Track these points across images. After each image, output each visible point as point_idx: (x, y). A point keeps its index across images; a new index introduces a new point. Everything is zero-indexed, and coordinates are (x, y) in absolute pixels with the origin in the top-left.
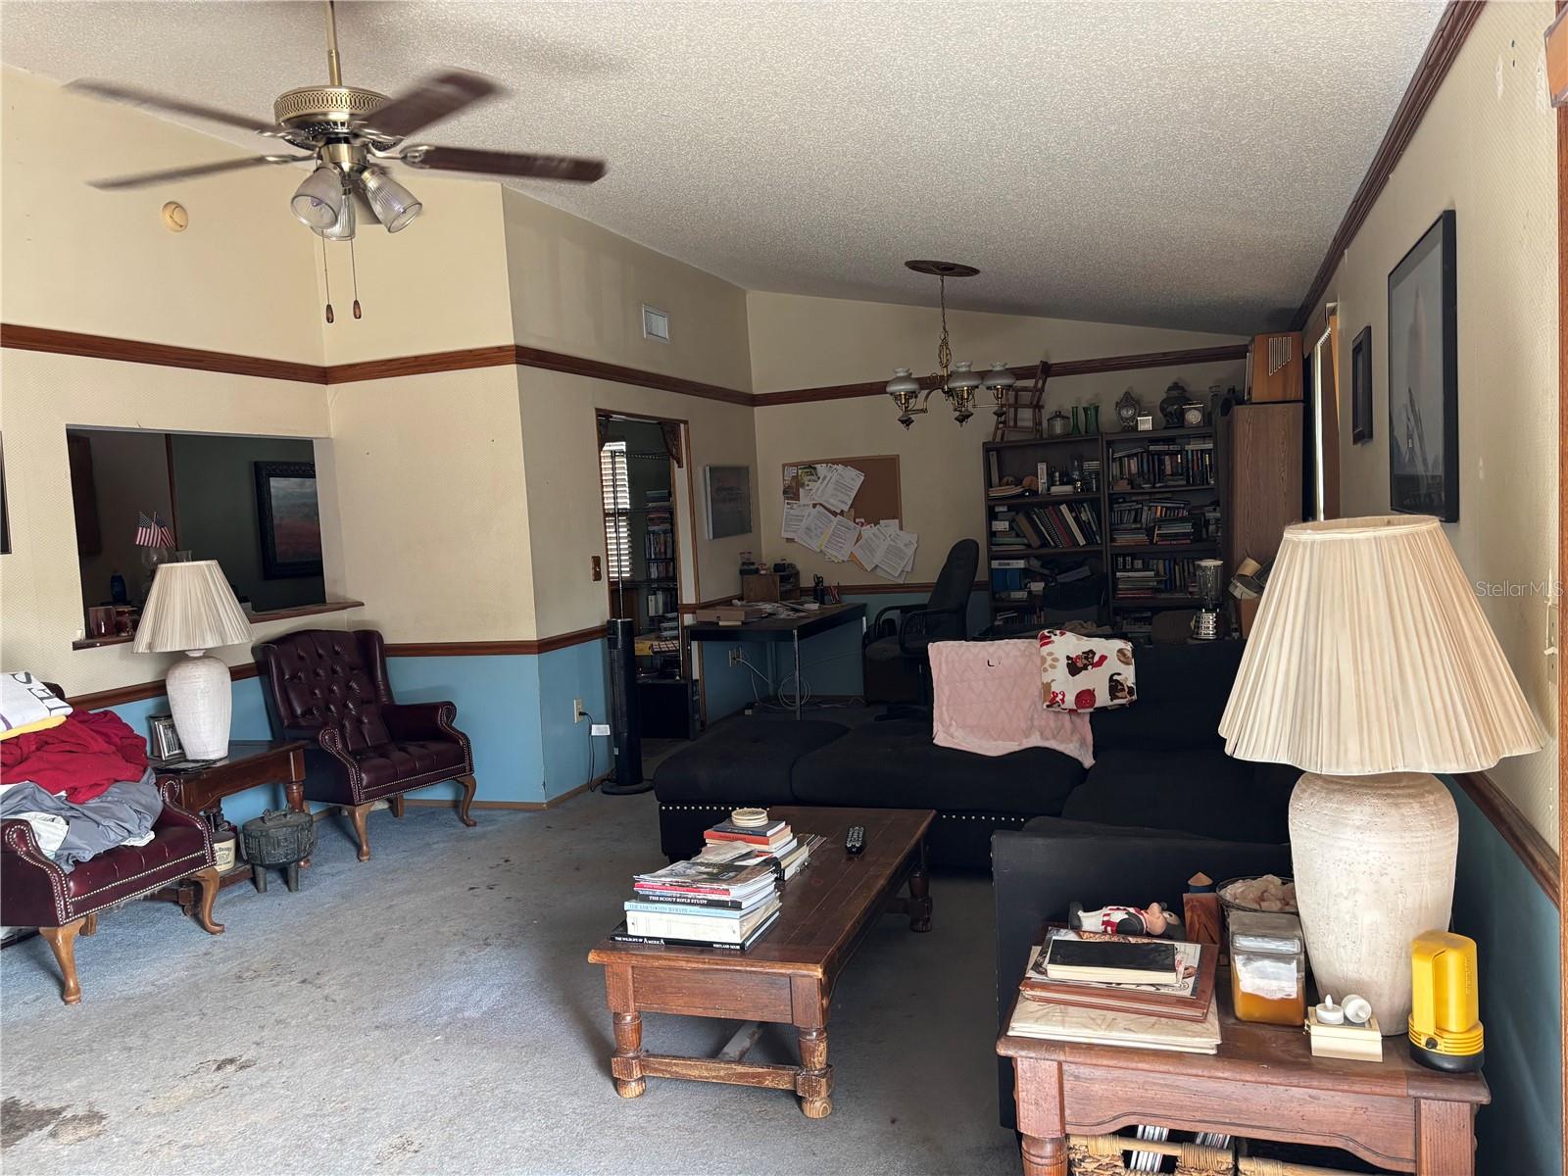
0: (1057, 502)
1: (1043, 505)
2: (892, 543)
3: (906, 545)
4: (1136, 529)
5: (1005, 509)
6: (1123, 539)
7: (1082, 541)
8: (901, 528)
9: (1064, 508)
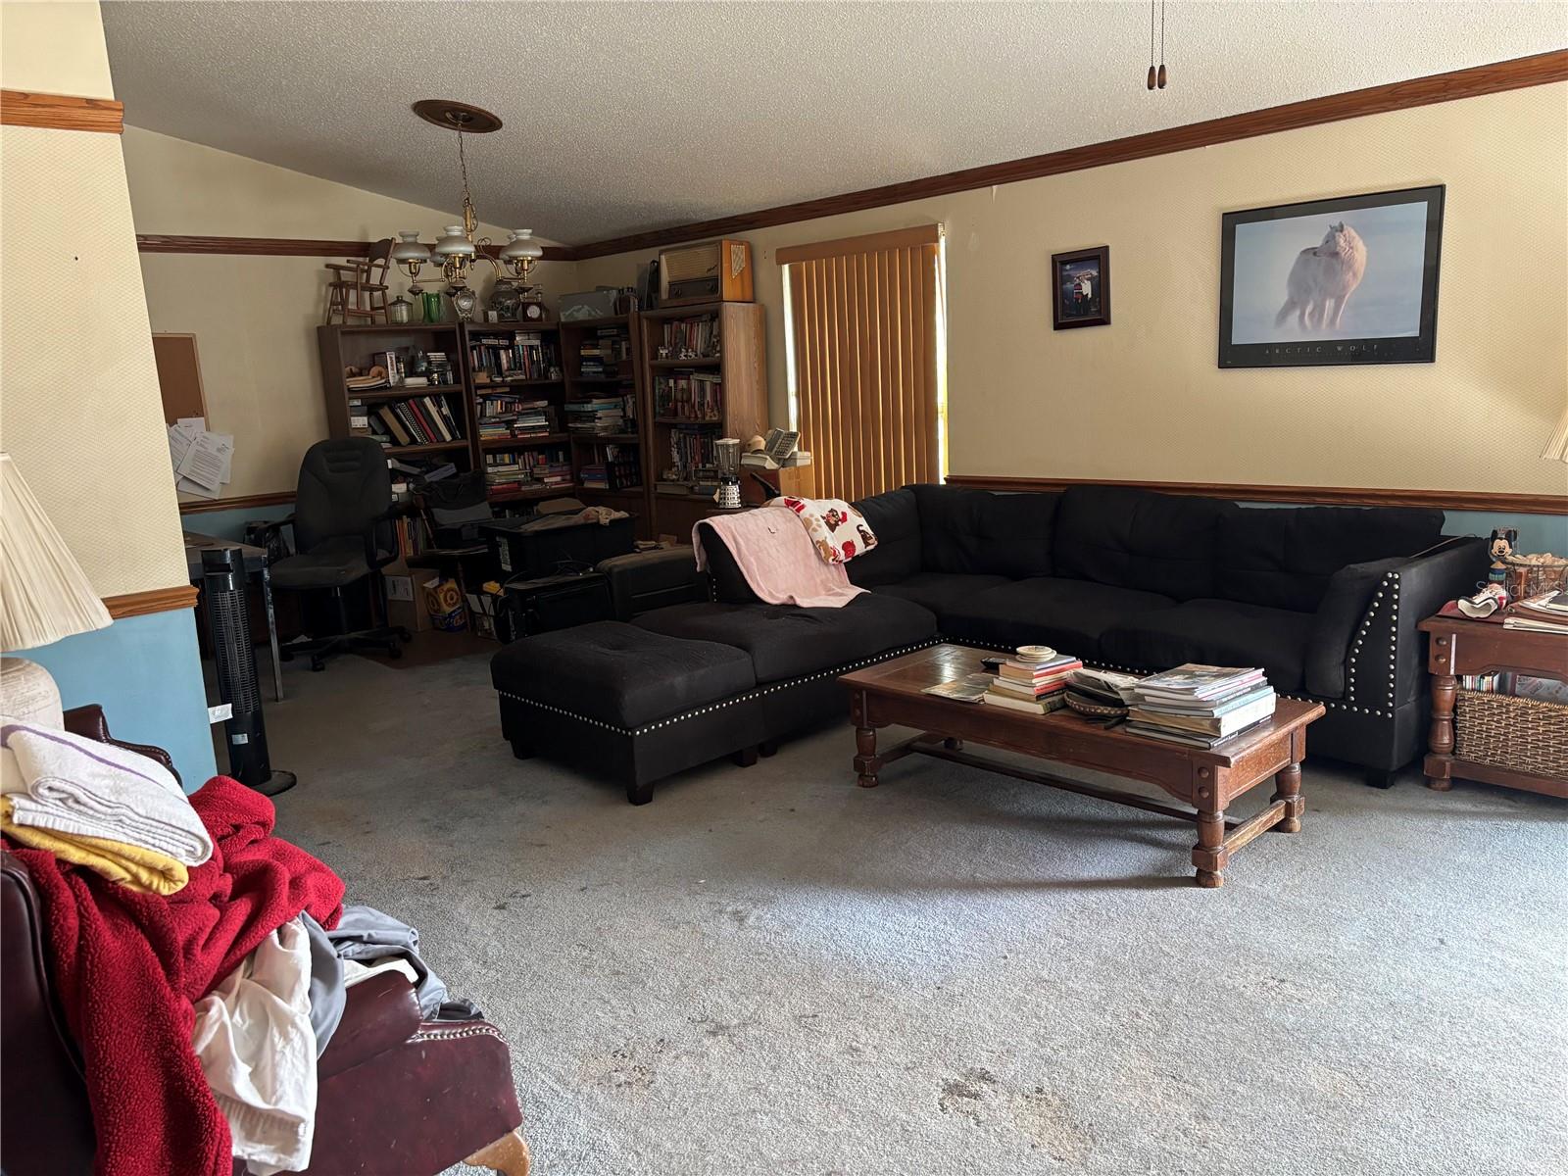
0: (417, 395)
1: (404, 399)
2: (200, 448)
3: (219, 450)
4: (494, 423)
5: (360, 404)
6: (487, 433)
7: (448, 437)
8: (208, 429)
9: (427, 401)
